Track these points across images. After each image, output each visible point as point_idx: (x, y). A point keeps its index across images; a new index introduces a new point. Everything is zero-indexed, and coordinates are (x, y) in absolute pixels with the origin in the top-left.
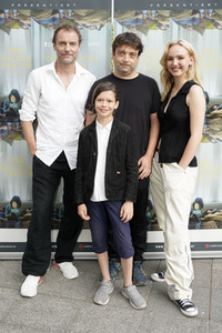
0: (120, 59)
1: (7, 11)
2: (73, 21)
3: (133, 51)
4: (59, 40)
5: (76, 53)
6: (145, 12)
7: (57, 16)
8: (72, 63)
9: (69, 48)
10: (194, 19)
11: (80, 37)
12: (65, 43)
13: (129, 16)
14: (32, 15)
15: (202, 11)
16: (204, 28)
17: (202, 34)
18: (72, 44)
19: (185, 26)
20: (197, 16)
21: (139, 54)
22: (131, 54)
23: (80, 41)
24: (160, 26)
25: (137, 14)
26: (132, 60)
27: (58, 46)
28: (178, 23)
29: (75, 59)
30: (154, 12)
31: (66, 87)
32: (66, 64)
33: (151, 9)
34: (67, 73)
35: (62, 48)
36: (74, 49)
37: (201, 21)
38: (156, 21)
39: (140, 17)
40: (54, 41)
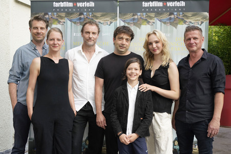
0: (120, 42)
1: (50, 14)
2: (92, 19)
3: (128, 37)
4: (86, 30)
5: (96, 39)
6: (139, 14)
7: (82, 16)
8: (93, 45)
9: (91, 35)
10: (170, 19)
11: (99, 29)
12: (89, 33)
13: (129, 17)
14: (66, 16)
15: (175, 13)
16: (177, 24)
17: (176, 28)
18: (93, 33)
19: (165, 23)
20: (172, 16)
21: (131, 40)
22: (127, 40)
23: (99, 32)
24: (148, 22)
25: (133, 15)
26: (127, 43)
27: (84, 34)
28: (160, 21)
29: (95, 43)
30: (144, 14)
31: (89, 61)
32: (89, 46)
33: (143, 12)
34: (90, 52)
35: (87, 36)
36: (95, 36)
37: (175, 19)
38: (146, 20)
39: (136, 17)
40: (82, 31)
